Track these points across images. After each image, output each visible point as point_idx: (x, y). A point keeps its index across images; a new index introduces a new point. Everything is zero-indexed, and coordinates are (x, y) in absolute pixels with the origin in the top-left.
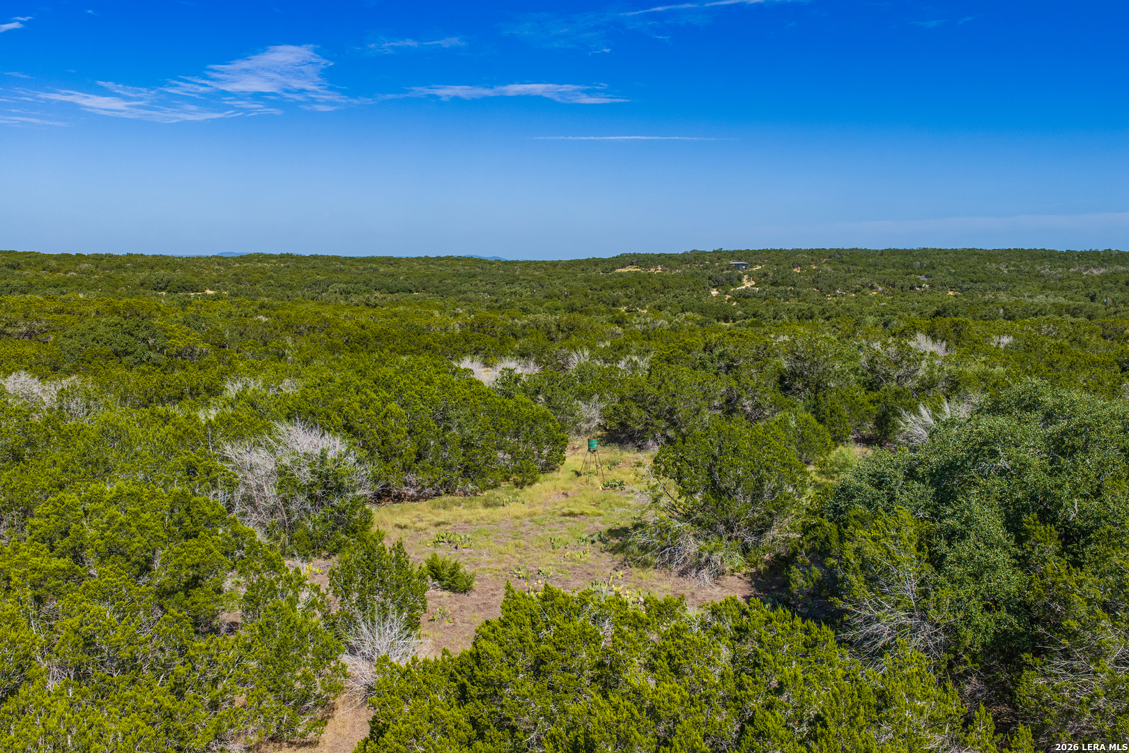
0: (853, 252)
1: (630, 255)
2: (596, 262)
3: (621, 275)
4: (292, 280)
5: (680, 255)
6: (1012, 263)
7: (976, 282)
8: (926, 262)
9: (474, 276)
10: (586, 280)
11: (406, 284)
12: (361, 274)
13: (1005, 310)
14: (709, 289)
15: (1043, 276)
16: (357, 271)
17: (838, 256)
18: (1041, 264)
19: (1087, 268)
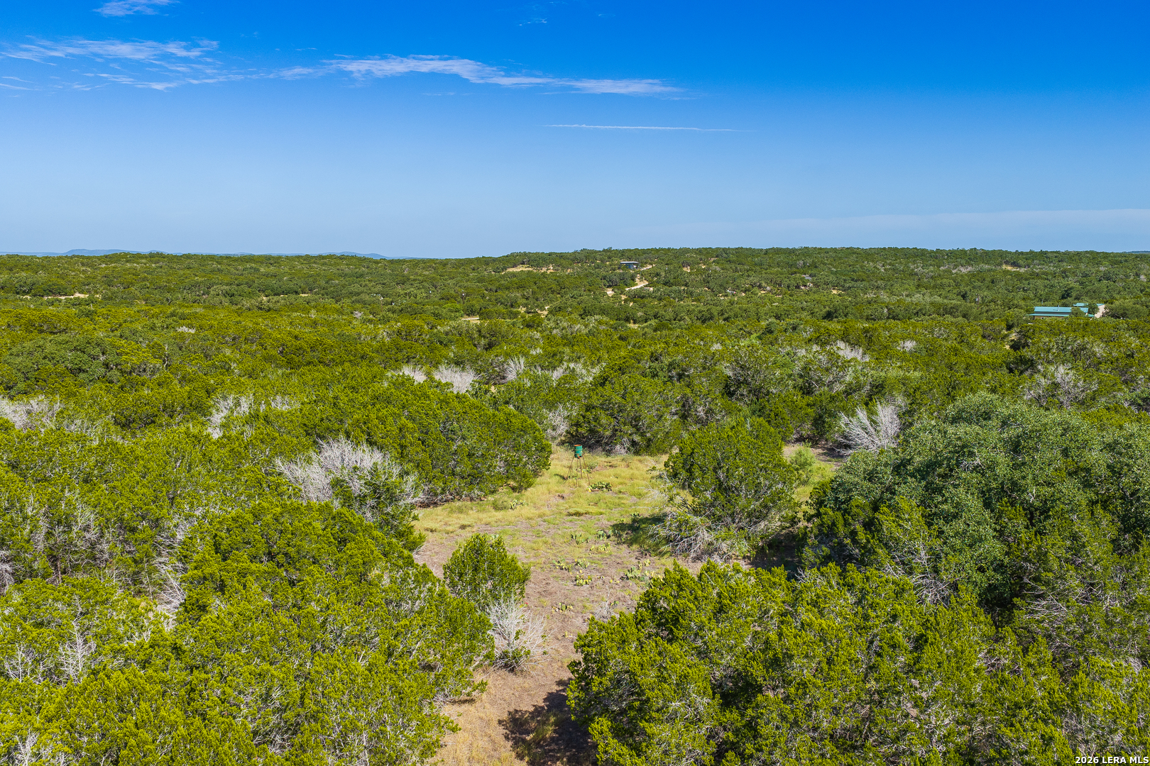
0: (739, 251)
1: (520, 254)
2: (486, 261)
3: (514, 275)
4: (168, 281)
5: (571, 254)
6: (888, 262)
7: (856, 281)
8: (809, 261)
9: (362, 276)
10: (480, 280)
11: (291, 285)
12: (242, 275)
13: (889, 310)
14: (603, 289)
15: (916, 274)
16: (237, 272)
17: (724, 255)
18: (914, 262)
19: (955, 267)
